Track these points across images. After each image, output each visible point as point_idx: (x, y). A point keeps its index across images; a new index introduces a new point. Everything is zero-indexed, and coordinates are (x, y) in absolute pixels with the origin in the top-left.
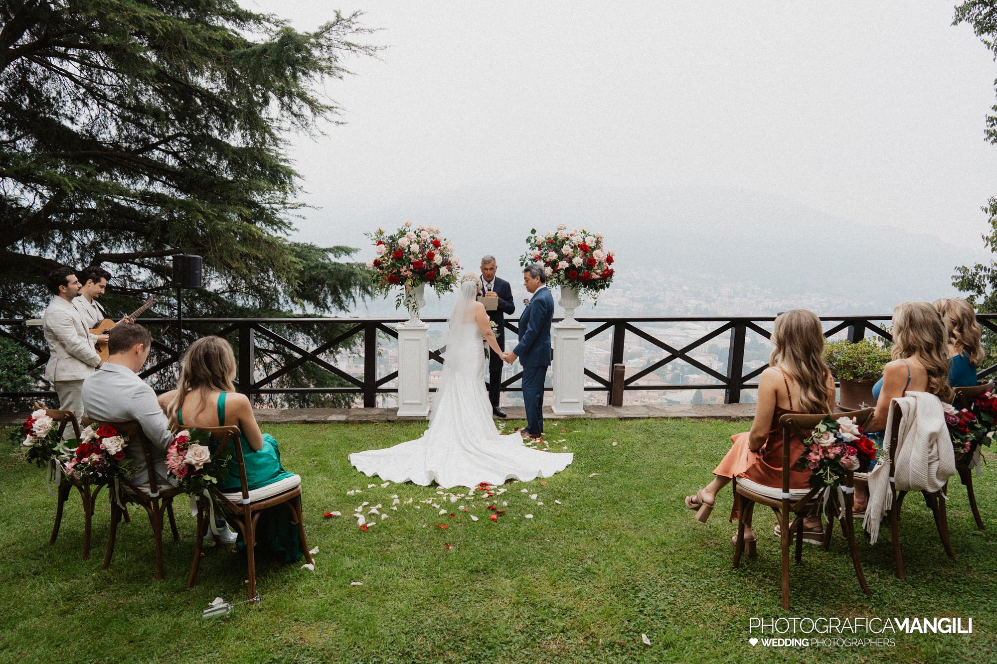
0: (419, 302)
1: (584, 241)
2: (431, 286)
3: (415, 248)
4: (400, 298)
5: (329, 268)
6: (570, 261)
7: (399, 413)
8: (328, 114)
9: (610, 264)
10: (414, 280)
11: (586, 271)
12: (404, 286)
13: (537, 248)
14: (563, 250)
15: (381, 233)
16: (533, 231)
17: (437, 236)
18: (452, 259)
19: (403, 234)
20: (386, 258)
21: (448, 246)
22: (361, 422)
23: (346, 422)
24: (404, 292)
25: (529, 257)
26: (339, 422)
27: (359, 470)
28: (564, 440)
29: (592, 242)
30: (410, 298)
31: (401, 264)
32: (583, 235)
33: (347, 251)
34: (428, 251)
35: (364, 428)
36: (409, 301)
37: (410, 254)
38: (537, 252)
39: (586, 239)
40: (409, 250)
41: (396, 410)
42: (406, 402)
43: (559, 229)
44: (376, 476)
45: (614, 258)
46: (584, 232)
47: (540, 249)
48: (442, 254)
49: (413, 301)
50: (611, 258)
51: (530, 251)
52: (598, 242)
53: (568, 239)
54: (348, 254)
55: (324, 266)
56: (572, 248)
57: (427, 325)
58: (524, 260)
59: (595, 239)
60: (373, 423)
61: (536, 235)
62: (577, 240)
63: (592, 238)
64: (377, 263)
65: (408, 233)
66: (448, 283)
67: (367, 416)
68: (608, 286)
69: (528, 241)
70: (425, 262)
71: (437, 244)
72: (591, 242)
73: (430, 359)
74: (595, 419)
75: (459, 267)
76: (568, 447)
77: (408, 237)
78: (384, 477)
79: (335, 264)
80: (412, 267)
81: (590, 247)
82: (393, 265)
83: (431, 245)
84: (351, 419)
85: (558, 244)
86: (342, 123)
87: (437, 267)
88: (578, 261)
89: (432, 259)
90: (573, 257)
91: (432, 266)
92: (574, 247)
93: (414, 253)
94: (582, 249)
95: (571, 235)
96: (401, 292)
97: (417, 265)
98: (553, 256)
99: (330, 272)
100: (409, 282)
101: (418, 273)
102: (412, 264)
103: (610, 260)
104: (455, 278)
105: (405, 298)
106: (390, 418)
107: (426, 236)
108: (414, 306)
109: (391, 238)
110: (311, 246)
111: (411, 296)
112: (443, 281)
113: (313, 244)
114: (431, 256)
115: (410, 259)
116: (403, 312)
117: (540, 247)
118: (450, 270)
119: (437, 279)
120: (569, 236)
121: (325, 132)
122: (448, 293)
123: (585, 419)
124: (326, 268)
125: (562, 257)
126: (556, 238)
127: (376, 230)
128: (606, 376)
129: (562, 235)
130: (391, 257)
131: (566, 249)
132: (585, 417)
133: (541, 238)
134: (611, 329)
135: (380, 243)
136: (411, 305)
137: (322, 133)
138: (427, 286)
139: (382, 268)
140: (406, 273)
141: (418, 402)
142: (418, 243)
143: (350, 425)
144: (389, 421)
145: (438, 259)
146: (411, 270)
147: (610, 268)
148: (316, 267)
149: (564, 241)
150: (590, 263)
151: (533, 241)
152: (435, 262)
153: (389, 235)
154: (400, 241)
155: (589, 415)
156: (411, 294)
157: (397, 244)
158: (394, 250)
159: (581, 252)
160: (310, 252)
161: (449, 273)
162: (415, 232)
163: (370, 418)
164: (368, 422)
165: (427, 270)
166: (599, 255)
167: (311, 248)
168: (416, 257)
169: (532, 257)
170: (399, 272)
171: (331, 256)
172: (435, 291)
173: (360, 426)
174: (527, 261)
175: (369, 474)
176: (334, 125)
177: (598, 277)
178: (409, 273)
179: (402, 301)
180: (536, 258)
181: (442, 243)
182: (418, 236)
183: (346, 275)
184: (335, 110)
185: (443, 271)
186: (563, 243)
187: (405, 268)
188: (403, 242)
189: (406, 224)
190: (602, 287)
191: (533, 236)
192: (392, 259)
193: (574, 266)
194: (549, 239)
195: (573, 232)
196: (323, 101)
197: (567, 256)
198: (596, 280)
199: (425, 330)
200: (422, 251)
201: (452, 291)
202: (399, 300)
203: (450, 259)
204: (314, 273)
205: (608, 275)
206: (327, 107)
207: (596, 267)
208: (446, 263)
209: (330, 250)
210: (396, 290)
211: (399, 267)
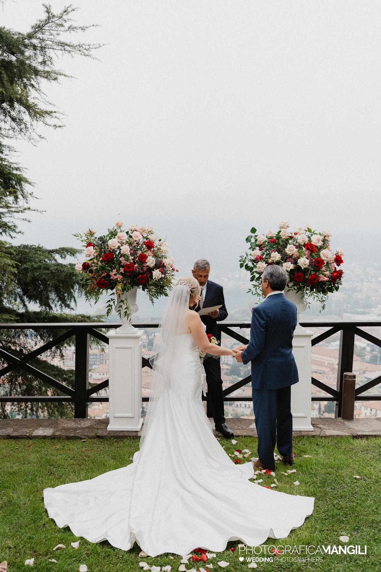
0: (131, 307)
1: (310, 240)
2: (143, 290)
3: (126, 249)
4: (111, 303)
5: (52, 269)
6: (295, 262)
7: (110, 428)
8: (48, 119)
9: (338, 265)
10: (125, 285)
11: (313, 273)
12: (114, 291)
13: (258, 248)
14: (287, 250)
15: (91, 234)
16: (253, 230)
17: (151, 237)
18: (166, 261)
19: (113, 234)
20: (95, 261)
21: (162, 248)
22: (68, 438)
23: (53, 438)
24: (115, 297)
25: (249, 257)
26: (45, 437)
27: (51, 517)
28: (294, 471)
29: (319, 241)
30: (121, 304)
31: (111, 267)
32: (308, 233)
33: (72, 252)
34: (140, 252)
35: (71, 446)
36: (121, 306)
37: (121, 257)
38: (257, 252)
39: (312, 238)
40: (120, 252)
41: (106, 422)
42: (117, 415)
43: (281, 228)
44: (67, 529)
45: (343, 258)
46: (309, 230)
47: (261, 249)
48: (155, 256)
49: (124, 307)
50: (341, 258)
51: (250, 252)
52: (324, 241)
53: (291, 237)
54: (74, 255)
55: (47, 268)
56: (297, 248)
57: (140, 332)
58: (244, 261)
59: (322, 238)
60: (81, 439)
61: (256, 234)
62: (302, 239)
63: (318, 236)
64: (86, 266)
65: (119, 234)
66: (162, 287)
67: (76, 429)
68: (337, 289)
69: (248, 240)
70: (136, 265)
71: (150, 245)
72: (316, 241)
73: (143, 366)
74: (326, 437)
75: (173, 270)
76: (300, 482)
77: (119, 238)
78: (76, 532)
79: (58, 265)
80: (122, 270)
81: (316, 247)
82: (103, 268)
83: (144, 246)
84: (58, 433)
85: (281, 243)
86: (60, 127)
87: (150, 270)
88: (304, 262)
89: (144, 262)
90: (298, 258)
91: (145, 269)
92: (299, 247)
93: (124, 255)
94: (307, 249)
95: (296, 234)
96: (112, 297)
97: (128, 268)
98: (276, 256)
99: (52, 273)
100: (119, 287)
101: (130, 276)
102: (123, 266)
103: (339, 260)
104: (169, 282)
105: (116, 303)
106: (100, 433)
107: (138, 237)
108: (126, 312)
109: (101, 239)
110: (38, 247)
111: (122, 301)
112: (156, 285)
113: (41, 246)
114: (143, 258)
115: (121, 262)
116: (114, 318)
117: (261, 247)
118: (163, 272)
119: (150, 283)
120: (293, 235)
121: (43, 136)
122: (162, 297)
123: (313, 436)
124: (48, 269)
125: (285, 258)
126: (278, 237)
127: (86, 231)
128: (334, 384)
129: (285, 234)
130: (101, 259)
131: (291, 249)
132: (313, 434)
133: (262, 238)
134: (339, 334)
135: (89, 244)
136: (123, 311)
137: (40, 136)
138: (140, 291)
139: (91, 271)
140: (115, 277)
141: (130, 415)
142: (130, 244)
143: (56, 441)
144: (98, 437)
145: (151, 261)
146: (121, 274)
147: (338, 269)
148: (39, 268)
149: (287, 240)
150: (317, 264)
151: (253, 240)
152: (148, 264)
153: (98, 236)
154: (110, 242)
155: (317, 432)
156: (123, 299)
157: (107, 245)
158: (105, 252)
159: (307, 252)
160: (36, 254)
161: (163, 276)
162: (127, 233)
163: (79, 433)
164: (76, 438)
165: (139, 273)
166: (327, 255)
167: (38, 249)
168: (127, 259)
169: (253, 258)
170: (109, 276)
171: (57, 257)
172: (148, 296)
173: (67, 442)
174: (247, 262)
175: (61, 525)
176: (52, 129)
177: (326, 279)
178: (119, 277)
179: (113, 307)
180: (257, 259)
181: (156, 243)
182: (131, 237)
183: (67, 275)
184: (54, 114)
185: (157, 274)
186: (286, 242)
187: (114, 272)
188: (113, 243)
189: (117, 225)
190: (331, 290)
191: (253, 235)
192: (101, 262)
193: (300, 267)
194: (271, 238)
195: (297, 231)
196: (42, 106)
197: (291, 257)
198: (323, 283)
199: (137, 338)
200: (134, 253)
201: (166, 295)
202: (109, 306)
203: (164, 261)
204: (36, 274)
205: (337, 276)
206: (46, 112)
207: (324, 269)
208: (160, 266)
209: (56, 251)
210: (106, 295)
211: (109, 271)
